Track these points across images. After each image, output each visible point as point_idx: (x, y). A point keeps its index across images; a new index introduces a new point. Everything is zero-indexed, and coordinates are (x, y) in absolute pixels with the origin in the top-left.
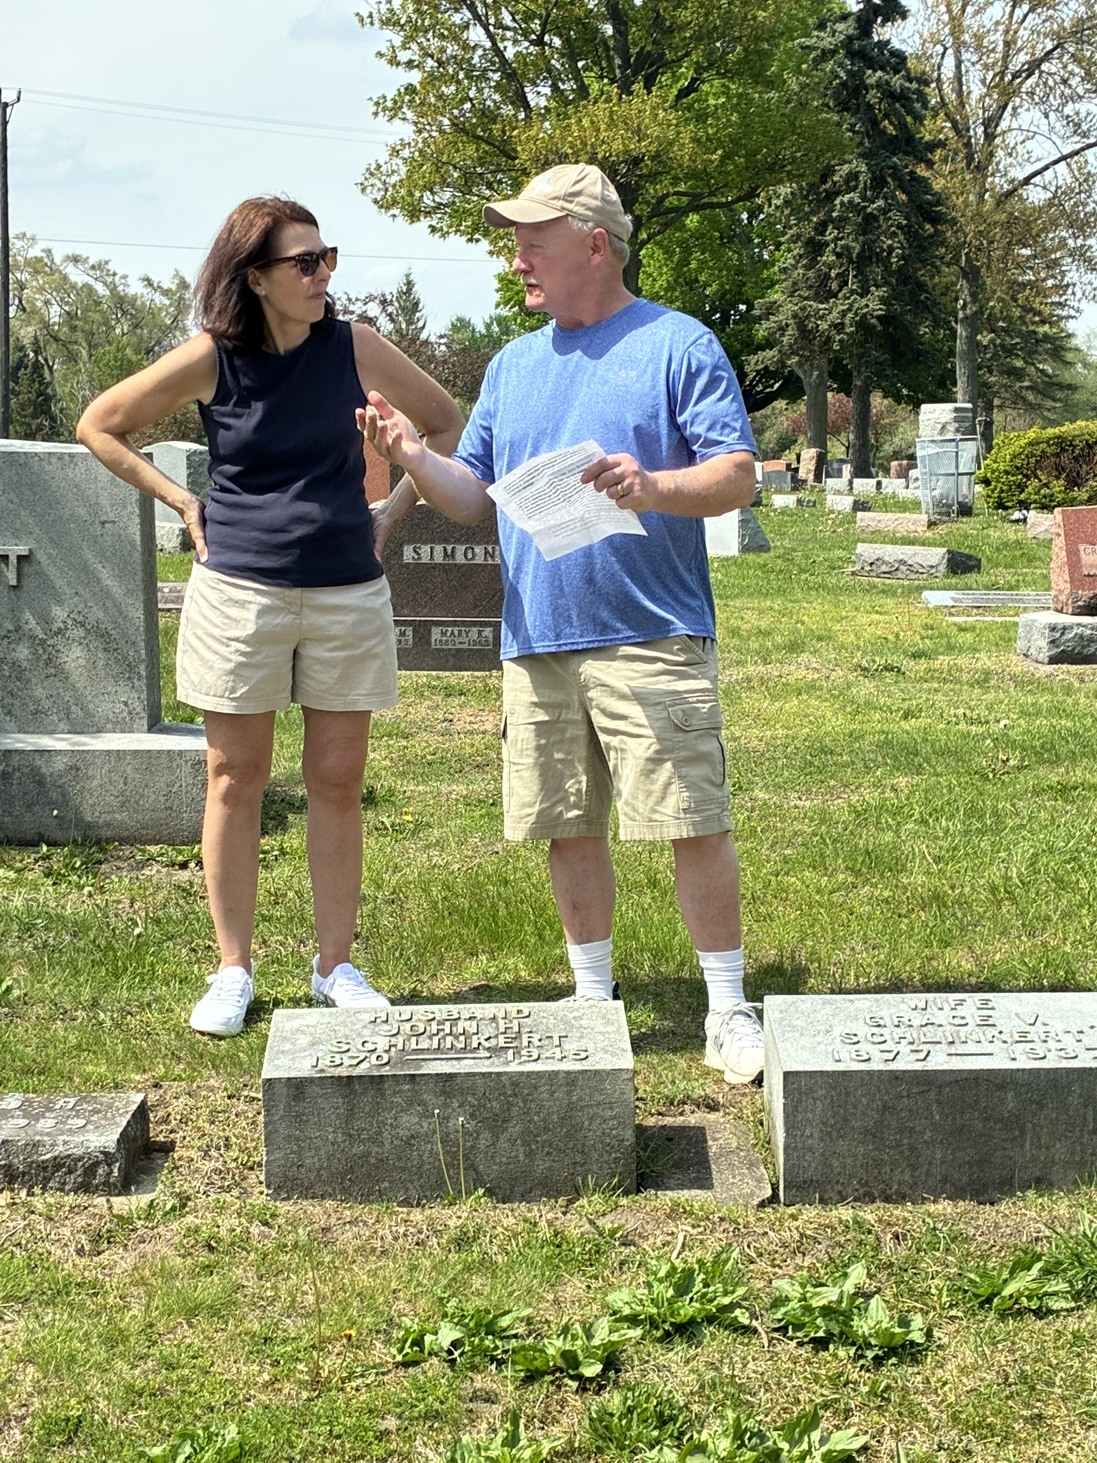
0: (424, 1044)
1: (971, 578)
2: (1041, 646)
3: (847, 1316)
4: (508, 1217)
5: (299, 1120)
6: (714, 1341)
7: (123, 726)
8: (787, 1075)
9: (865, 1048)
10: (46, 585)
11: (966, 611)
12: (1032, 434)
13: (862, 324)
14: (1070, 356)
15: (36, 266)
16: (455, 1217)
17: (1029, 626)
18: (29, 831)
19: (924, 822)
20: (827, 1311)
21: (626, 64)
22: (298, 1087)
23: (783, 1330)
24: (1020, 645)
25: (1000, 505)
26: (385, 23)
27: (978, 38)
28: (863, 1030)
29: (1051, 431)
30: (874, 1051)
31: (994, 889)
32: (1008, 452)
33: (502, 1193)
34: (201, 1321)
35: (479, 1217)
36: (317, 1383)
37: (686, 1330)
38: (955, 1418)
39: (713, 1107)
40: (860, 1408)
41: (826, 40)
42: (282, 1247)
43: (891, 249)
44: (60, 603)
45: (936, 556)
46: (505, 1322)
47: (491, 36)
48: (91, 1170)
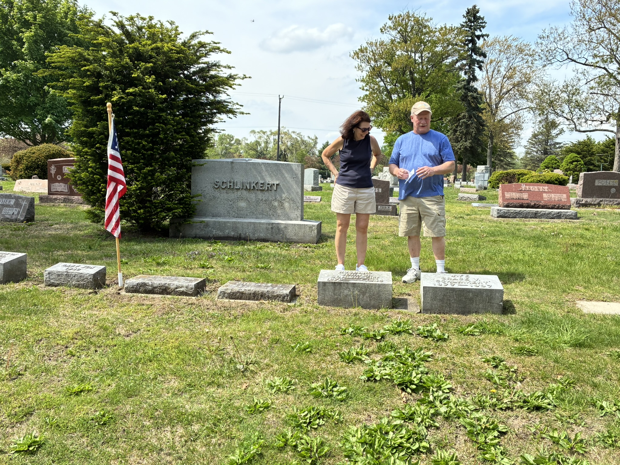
0: (350, 277)
1: (483, 201)
2: (495, 214)
3: (432, 332)
4: (365, 311)
5: (324, 290)
6: (404, 335)
7: (296, 219)
8: (424, 287)
9: (441, 283)
10: (282, 190)
11: (481, 208)
12: (501, 172)
13: (465, 148)
14: (514, 157)
15: (285, 134)
16: (354, 310)
17: (493, 209)
18: (276, 239)
19: (463, 246)
20: (428, 331)
21: (414, 90)
22: (324, 284)
23: (419, 335)
24: (491, 214)
25: (493, 187)
26: (362, 81)
27: (495, 85)
28: (441, 280)
29: (505, 171)
30: (443, 284)
31: (476, 259)
32: (495, 176)
33: (364, 307)
34: (303, 325)
35: (359, 311)
36: (325, 337)
37: (399, 333)
38: (452, 352)
39: (409, 295)
40: (433, 349)
41: (460, 86)
42: (320, 313)
43: (472, 132)
44: (284, 194)
45: (476, 196)
46: (362, 329)
47: (385, 84)
48: (284, 297)
